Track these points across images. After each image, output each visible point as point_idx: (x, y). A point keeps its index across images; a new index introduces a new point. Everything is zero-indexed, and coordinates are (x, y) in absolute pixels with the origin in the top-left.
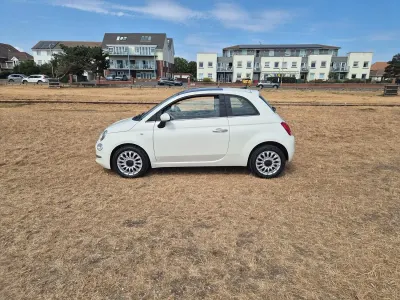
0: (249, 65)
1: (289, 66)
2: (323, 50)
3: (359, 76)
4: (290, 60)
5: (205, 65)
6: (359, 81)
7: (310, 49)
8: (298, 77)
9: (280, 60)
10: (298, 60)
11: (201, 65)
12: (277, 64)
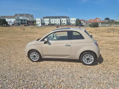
0: (48, 21)
1: (57, 21)
2: (65, 17)
3: (73, 24)
4: (57, 20)
5: (38, 21)
6: (73, 25)
7: (63, 17)
8: (59, 24)
9: (55, 20)
10: (59, 20)
11: (37, 21)
12: (54, 21)
